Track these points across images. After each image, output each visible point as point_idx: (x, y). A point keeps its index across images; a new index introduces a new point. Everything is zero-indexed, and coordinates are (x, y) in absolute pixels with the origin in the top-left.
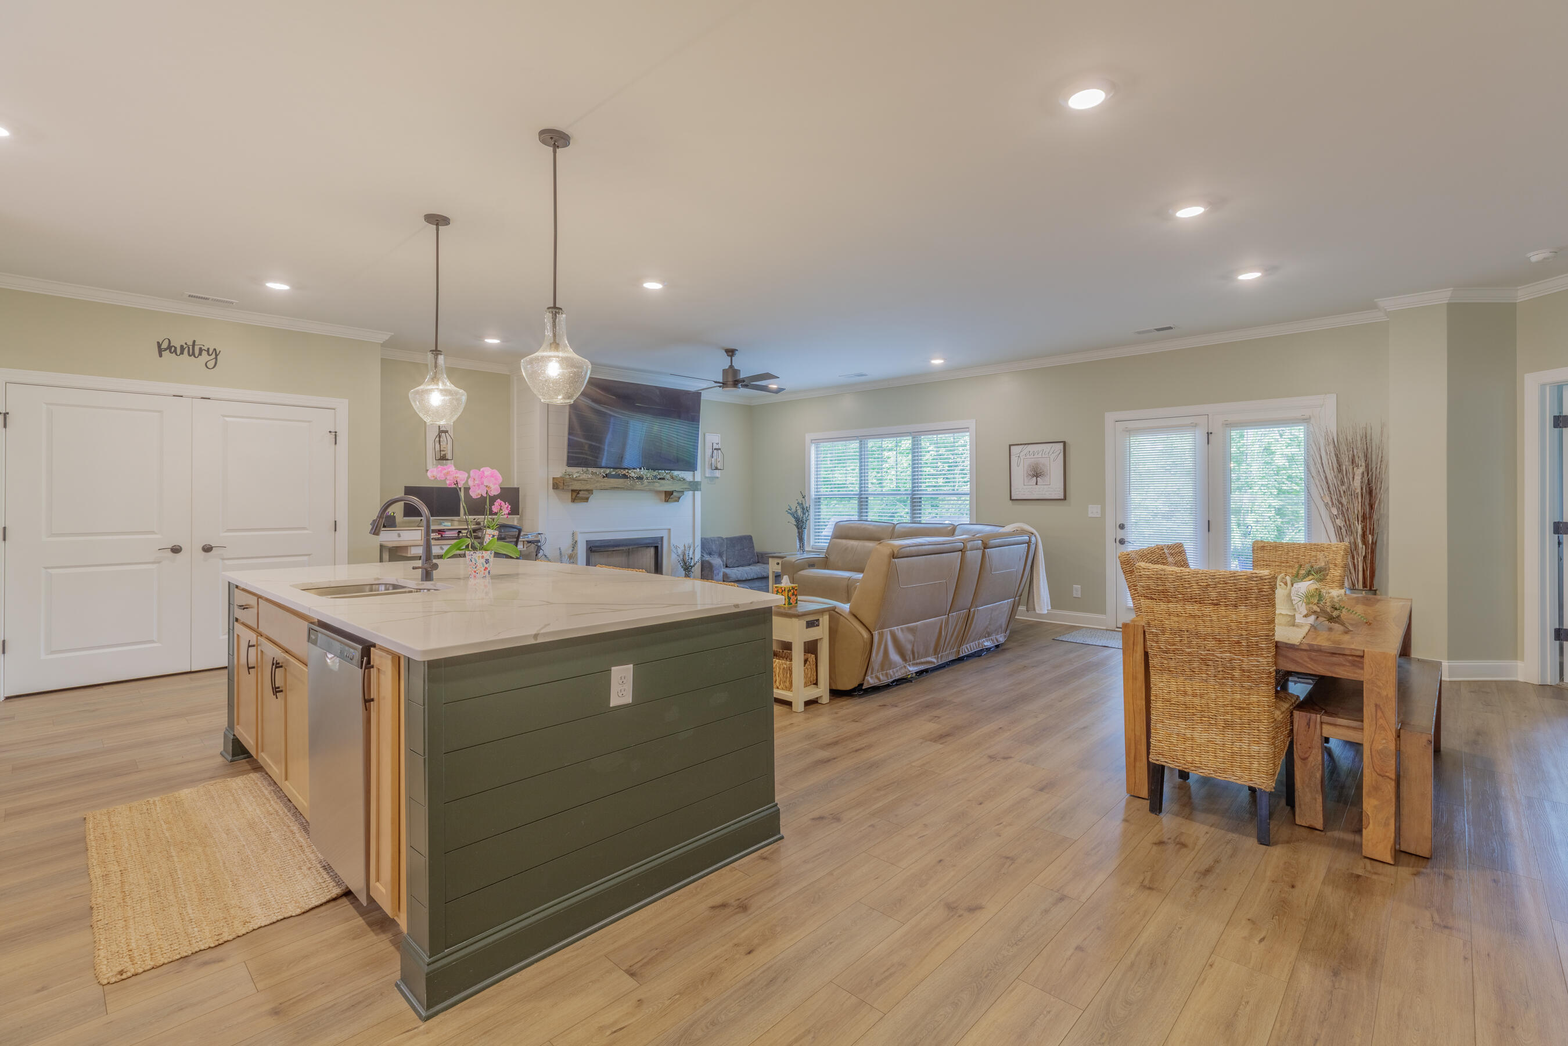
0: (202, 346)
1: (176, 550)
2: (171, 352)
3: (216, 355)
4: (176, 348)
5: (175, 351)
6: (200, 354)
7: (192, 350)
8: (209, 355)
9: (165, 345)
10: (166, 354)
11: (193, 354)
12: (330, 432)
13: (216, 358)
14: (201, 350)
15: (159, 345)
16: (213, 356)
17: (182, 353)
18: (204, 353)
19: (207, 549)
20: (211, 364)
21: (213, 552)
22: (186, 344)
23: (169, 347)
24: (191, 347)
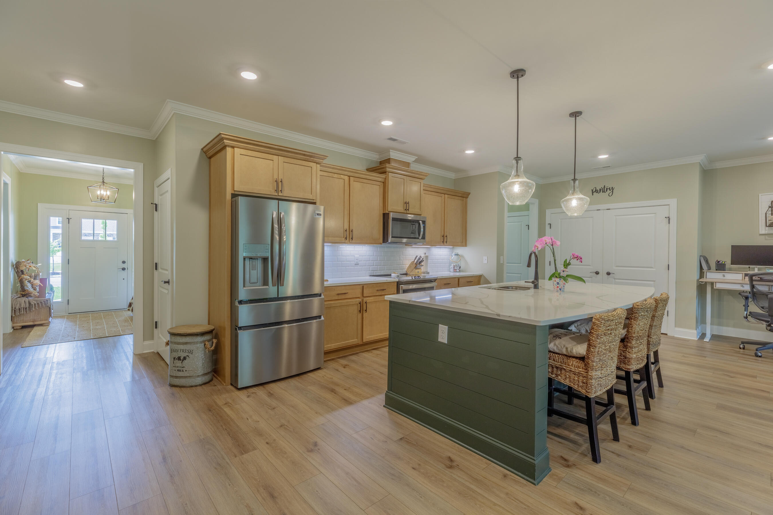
0: (607, 187)
1: (597, 273)
2: (596, 193)
3: (613, 190)
4: (598, 190)
5: (598, 192)
6: (607, 191)
7: (603, 190)
8: (610, 190)
9: (594, 191)
10: (595, 193)
11: (604, 191)
12: (666, 217)
13: (613, 191)
14: (607, 189)
15: (592, 190)
16: (612, 190)
17: (600, 192)
18: (608, 190)
19: (608, 274)
20: (610, 194)
21: (611, 275)
22: (601, 188)
23: (596, 191)
24: (603, 189)
